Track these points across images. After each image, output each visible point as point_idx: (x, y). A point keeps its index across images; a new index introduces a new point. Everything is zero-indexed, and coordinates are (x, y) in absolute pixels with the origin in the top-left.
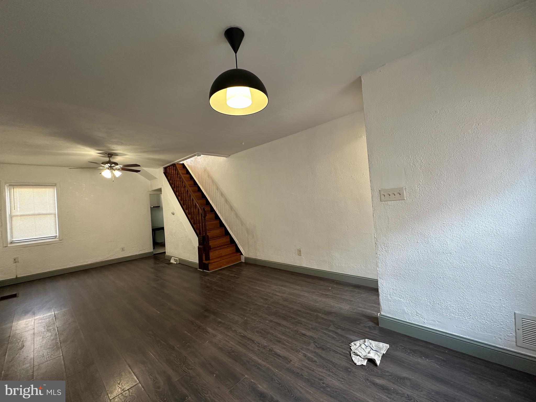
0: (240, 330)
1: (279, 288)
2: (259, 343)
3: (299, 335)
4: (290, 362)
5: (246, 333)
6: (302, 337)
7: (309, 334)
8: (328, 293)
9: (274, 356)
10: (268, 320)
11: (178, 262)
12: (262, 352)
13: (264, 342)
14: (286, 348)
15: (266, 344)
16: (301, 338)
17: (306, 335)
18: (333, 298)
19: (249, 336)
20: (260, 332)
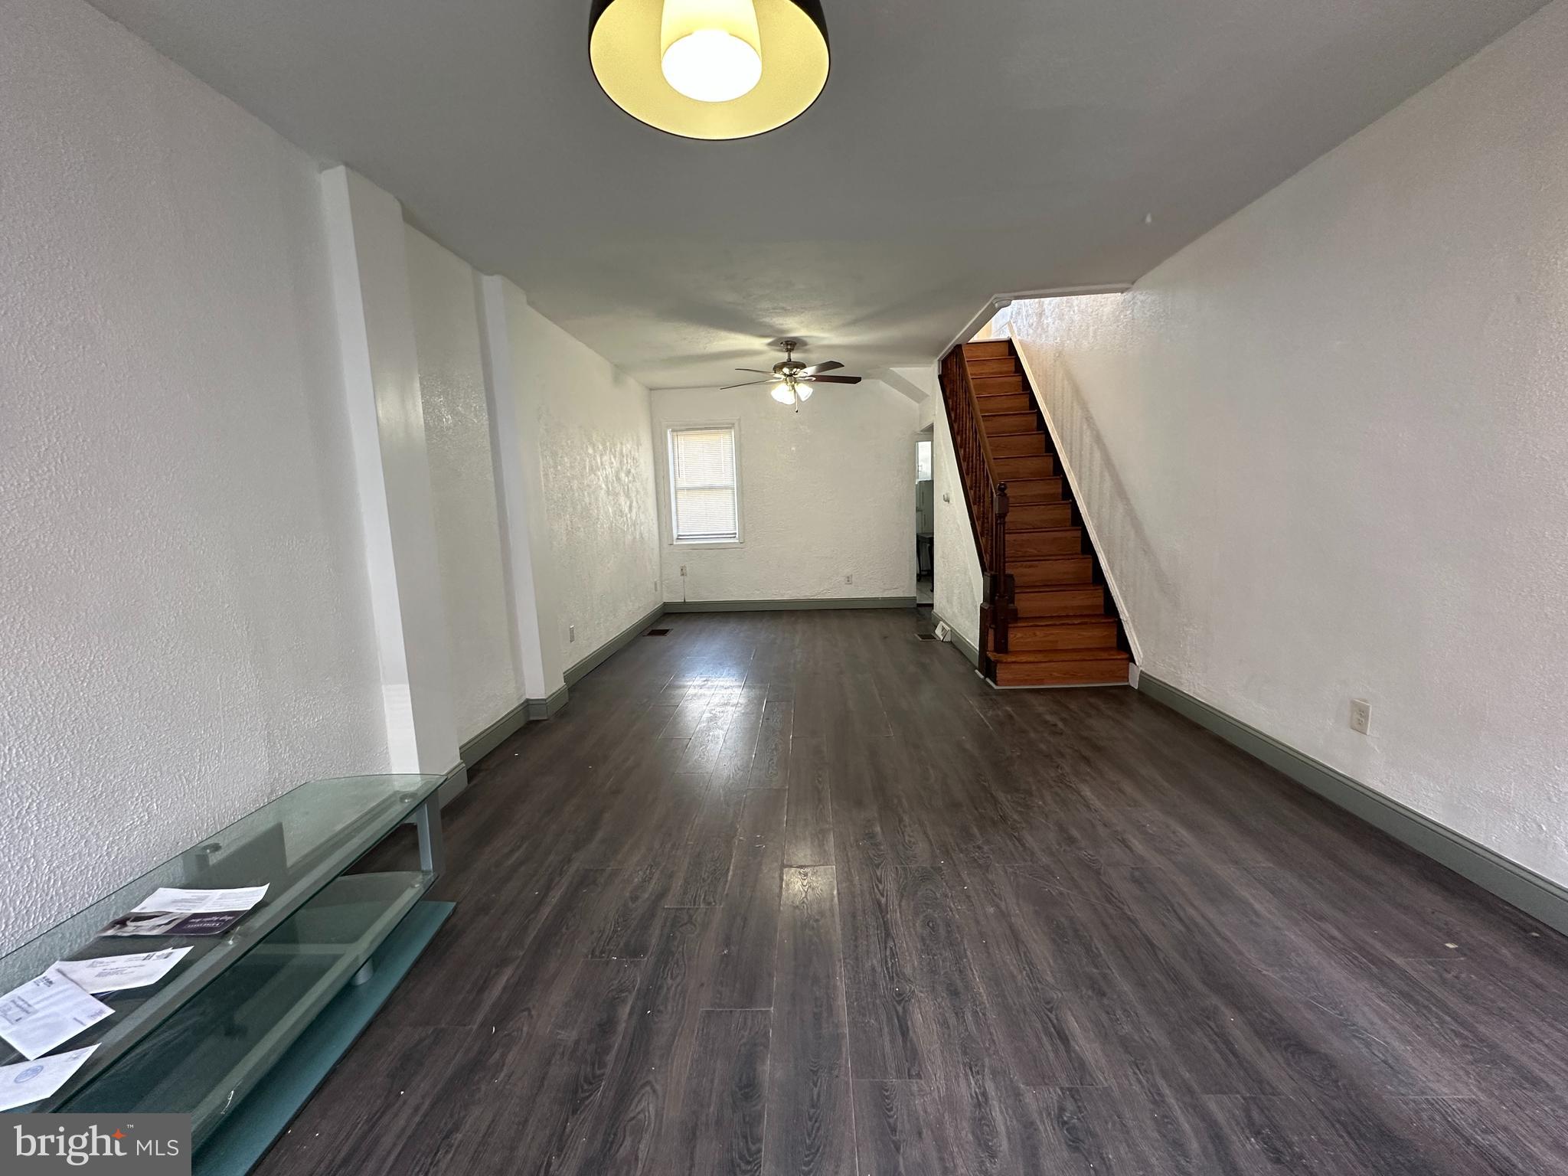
0: (891, 886)
1: (1168, 826)
2: (893, 955)
3: (1042, 1021)
4: (910, 1076)
5: (896, 902)
6: (1045, 1039)
7: (1087, 1046)
8: (1399, 961)
9: (890, 1020)
10: (997, 906)
11: (948, 639)
12: (874, 985)
13: (911, 963)
14: (948, 1027)
15: (908, 971)
16: (1039, 1040)
17: (1072, 1043)
18: (1403, 994)
19: (895, 916)
20: (933, 928)
